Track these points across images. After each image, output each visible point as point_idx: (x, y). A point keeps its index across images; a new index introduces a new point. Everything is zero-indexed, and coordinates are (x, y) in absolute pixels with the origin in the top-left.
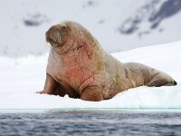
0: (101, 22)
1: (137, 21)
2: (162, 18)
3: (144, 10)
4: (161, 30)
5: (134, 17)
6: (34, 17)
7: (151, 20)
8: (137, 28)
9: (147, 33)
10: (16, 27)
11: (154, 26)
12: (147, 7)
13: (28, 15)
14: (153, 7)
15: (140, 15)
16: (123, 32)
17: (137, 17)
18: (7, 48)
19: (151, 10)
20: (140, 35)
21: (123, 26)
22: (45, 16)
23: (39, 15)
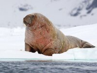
0: (60, 10)
1: (79, 10)
2: (93, 8)
3: (84, 4)
4: (92, 14)
5: (78, 7)
6: (25, 6)
7: (87, 9)
8: (79, 13)
9: (85, 16)
10: (15, 11)
11: (89, 12)
12: (85, 2)
13: (21, 5)
14: (89, 2)
15: (81, 6)
16: (72, 15)
17: (80, 7)
18: (9, 22)
19: (87, 4)
20: (81, 17)
21: (72, 12)
22: (30, 6)
23: (27, 5)
